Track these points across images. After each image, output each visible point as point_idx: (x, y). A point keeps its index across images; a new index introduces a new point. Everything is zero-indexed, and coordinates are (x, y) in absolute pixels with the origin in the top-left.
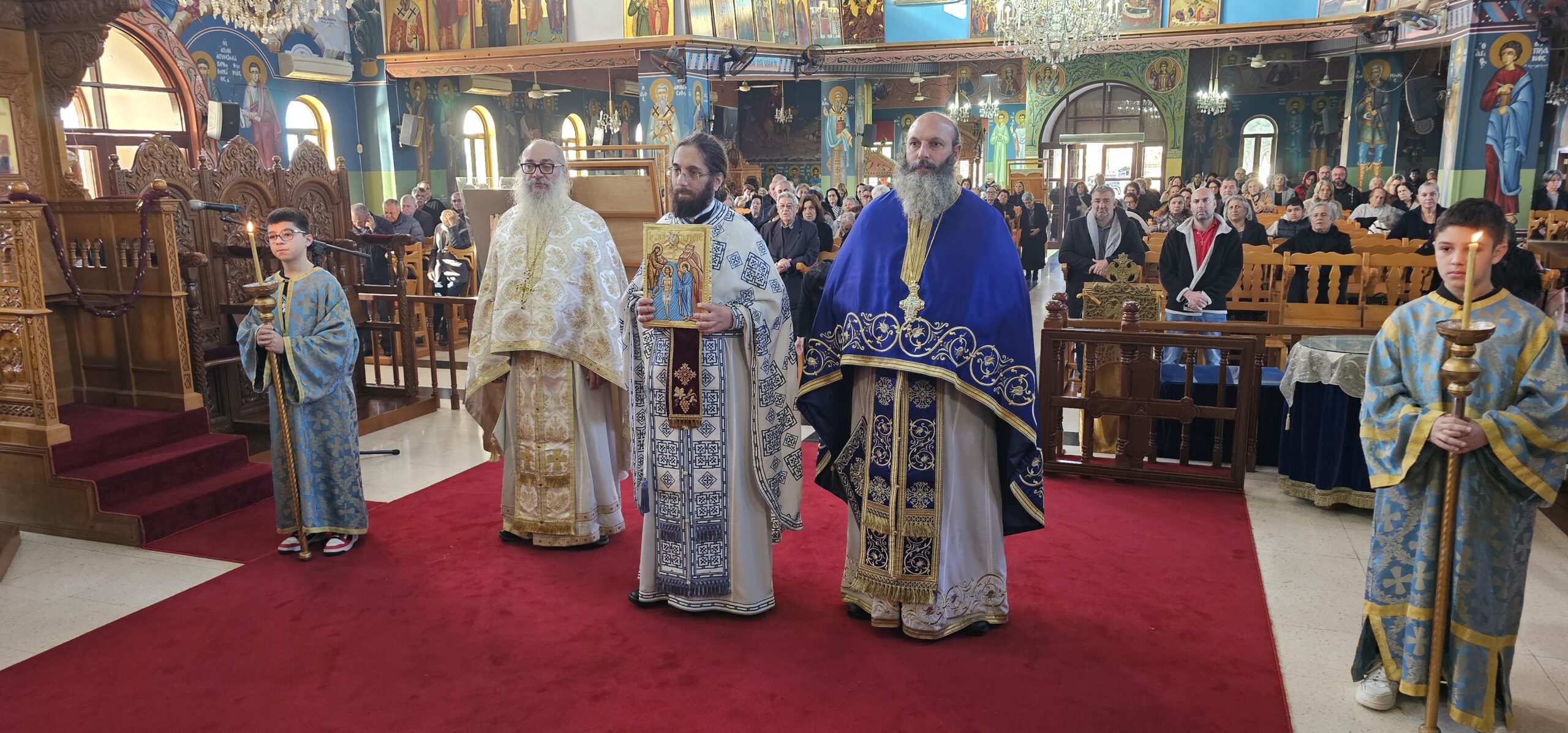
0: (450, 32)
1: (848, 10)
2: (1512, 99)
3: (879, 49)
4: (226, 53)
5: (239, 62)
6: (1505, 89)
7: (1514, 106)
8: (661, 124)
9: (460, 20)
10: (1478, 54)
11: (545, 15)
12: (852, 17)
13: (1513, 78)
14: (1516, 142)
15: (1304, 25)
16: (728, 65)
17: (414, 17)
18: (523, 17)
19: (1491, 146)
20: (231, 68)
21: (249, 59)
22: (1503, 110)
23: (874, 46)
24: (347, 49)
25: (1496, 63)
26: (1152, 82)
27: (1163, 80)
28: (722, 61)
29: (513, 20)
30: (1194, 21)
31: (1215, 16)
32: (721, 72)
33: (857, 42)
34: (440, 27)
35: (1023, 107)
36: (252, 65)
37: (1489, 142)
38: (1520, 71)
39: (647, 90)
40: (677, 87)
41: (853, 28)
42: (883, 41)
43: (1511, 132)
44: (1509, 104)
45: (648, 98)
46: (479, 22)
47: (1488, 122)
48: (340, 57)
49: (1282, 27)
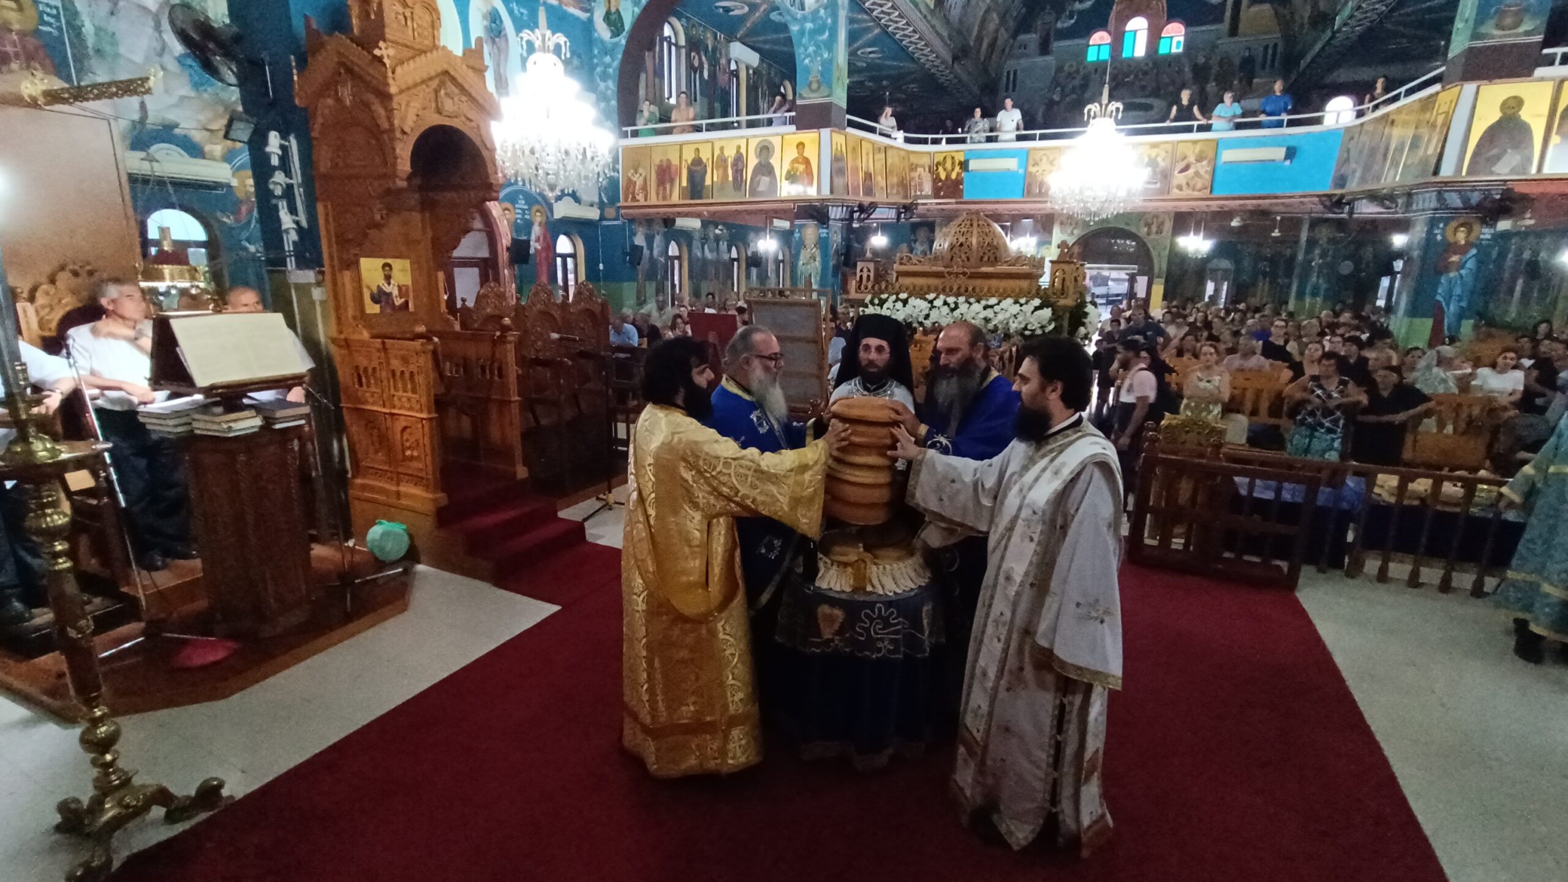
0: (665, 189)
1: (938, 175)
2: (1461, 266)
3: (957, 203)
4: (522, 203)
5: (529, 209)
6: (1455, 258)
7: (1463, 272)
8: (808, 256)
9: (672, 181)
10: (1436, 231)
11: (730, 178)
12: (940, 180)
13: (1463, 250)
14: (1460, 299)
15: (1276, 197)
16: (856, 215)
17: (641, 179)
18: (715, 179)
19: (1439, 302)
20: (524, 214)
21: (535, 208)
22: (1452, 275)
23: (953, 201)
24: (597, 200)
25: (1451, 239)
26: (1146, 229)
27: (1154, 229)
28: (852, 212)
29: (708, 182)
30: (1190, 192)
31: (1206, 188)
32: (851, 219)
33: (943, 197)
34: (658, 186)
35: (1050, 243)
36: (538, 211)
37: (1439, 298)
38: (1469, 245)
39: (800, 232)
40: (821, 231)
41: (941, 189)
42: (961, 197)
43: (1458, 291)
44: (1458, 270)
45: (800, 238)
46: (684, 183)
47: (1438, 283)
48: (592, 205)
49: (1260, 198)
